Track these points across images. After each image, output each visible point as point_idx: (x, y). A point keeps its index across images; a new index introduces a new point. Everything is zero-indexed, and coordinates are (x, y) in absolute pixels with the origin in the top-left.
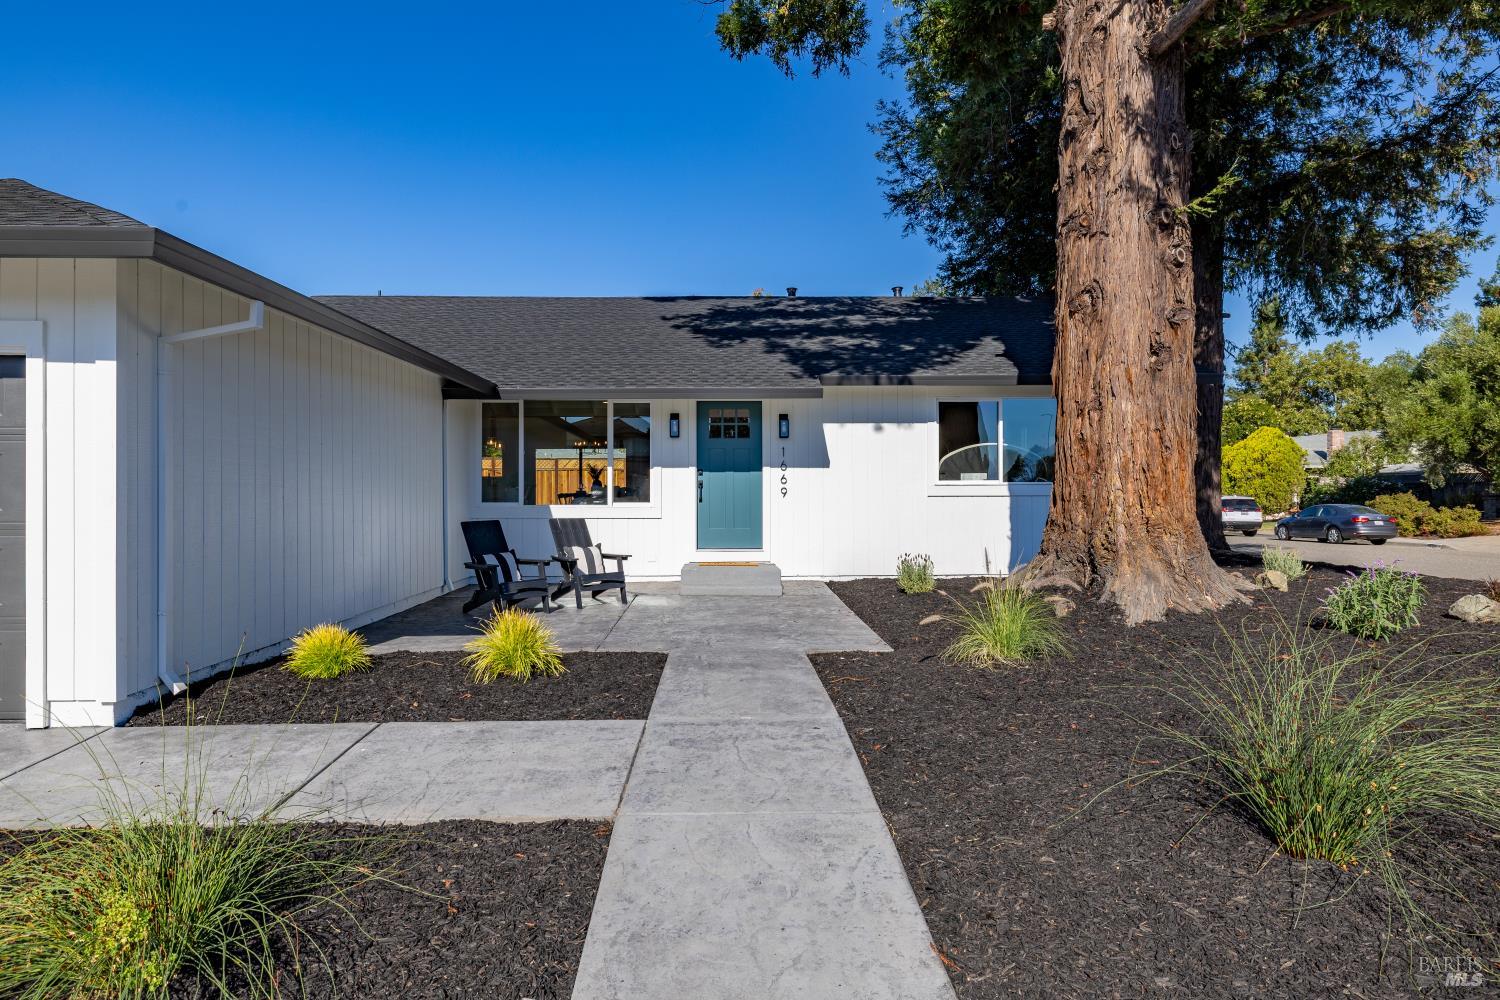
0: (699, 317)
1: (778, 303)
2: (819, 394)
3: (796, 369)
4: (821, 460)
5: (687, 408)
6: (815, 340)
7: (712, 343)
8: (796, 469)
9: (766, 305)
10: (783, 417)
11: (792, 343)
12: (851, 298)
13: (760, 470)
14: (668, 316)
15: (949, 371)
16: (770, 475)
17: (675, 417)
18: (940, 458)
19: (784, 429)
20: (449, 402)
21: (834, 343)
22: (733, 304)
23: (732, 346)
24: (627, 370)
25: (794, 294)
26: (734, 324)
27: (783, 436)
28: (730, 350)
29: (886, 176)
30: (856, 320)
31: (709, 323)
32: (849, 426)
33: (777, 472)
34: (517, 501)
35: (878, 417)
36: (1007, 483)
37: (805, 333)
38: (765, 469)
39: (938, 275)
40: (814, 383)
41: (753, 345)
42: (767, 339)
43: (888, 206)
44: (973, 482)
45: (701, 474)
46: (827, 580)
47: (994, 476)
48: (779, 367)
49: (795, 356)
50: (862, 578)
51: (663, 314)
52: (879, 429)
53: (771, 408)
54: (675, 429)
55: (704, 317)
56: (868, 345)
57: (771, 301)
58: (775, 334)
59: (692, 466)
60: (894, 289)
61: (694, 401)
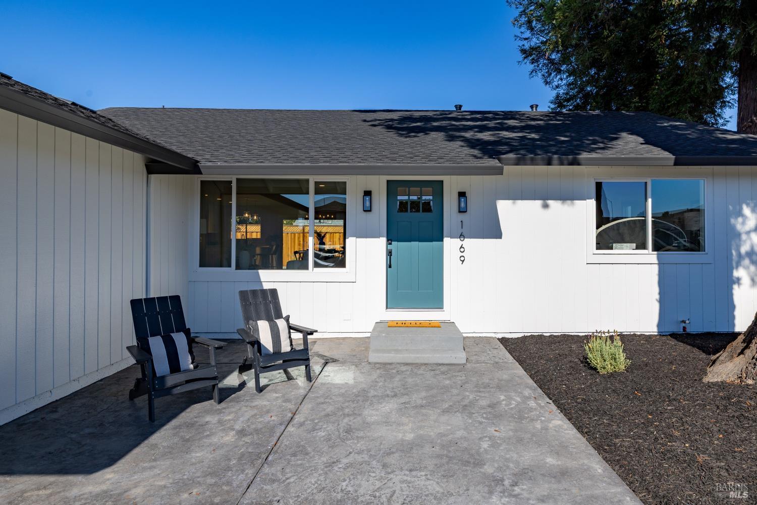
0: (392, 120)
1: (450, 114)
2: (500, 171)
3: (476, 152)
4: (494, 232)
5: (378, 184)
6: (485, 134)
7: (401, 135)
8: (472, 239)
9: (441, 115)
10: (462, 194)
11: (468, 135)
12: (503, 112)
13: (442, 241)
14: (367, 120)
15: (608, 154)
16: (450, 245)
17: (368, 193)
18: (597, 228)
19: (463, 205)
20: (153, 177)
21: (501, 135)
22: (417, 114)
23: (418, 137)
24: (325, 151)
25: (460, 109)
26: (419, 124)
27: (462, 211)
28: (416, 139)
29: (519, 35)
30: (512, 122)
31: (399, 124)
32: (520, 202)
33: (457, 242)
34: (230, 266)
35: (545, 196)
36: (656, 253)
37: (476, 130)
38: (445, 239)
39: (549, 107)
40: (494, 163)
41: (434, 136)
42: (446, 132)
43: (520, 56)
44: (624, 252)
45: (391, 244)
46: (500, 336)
47: (642, 246)
48: (458, 150)
49: (472, 144)
50: (529, 334)
51: (364, 118)
52: (546, 206)
53: (452, 184)
54: (368, 204)
55: (396, 120)
56: (529, 137)
57: (443, 113)
58: (451, 130)
59: (383, 237)
60: (532, 107)
61: (384, 179)
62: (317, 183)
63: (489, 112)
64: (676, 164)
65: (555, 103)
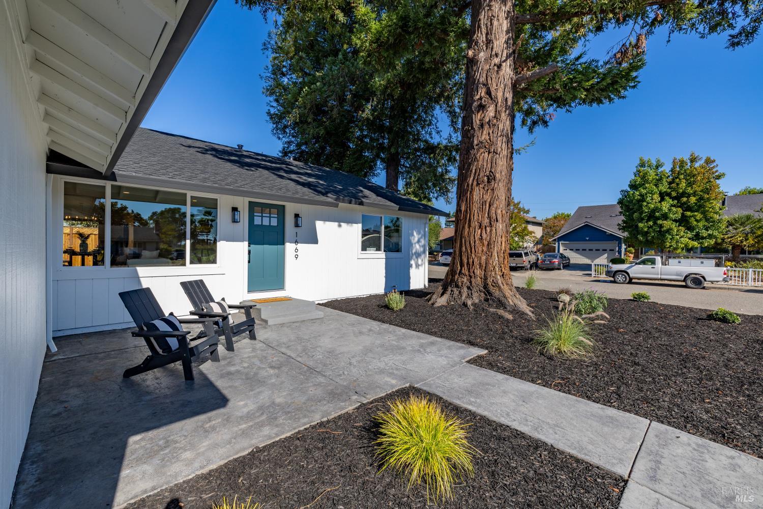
2: (337, 206)
4: (314, 240)
5: (242, 203)
6: (293, 176)
8: (302, 244)
10: (297, 216)
13: (283, 244)
16: (290, 247)
17: (235, 209)
18: (362, 237)
19: (299, 222)
25: (243, 149)
32: (327, 223)
33: (293, 246)
34: (104, 265)
35: (340, 220)
36: (385, 253)
37: (283, 171)
38: (286, 244)
44: (371, 252)
45: (250, 246)
46: (317, 303)
47: (379, 249)
51: (179, 142)
52: (340, 226)
54: (235, 217)
59: (245, 241)
61: (247, 200)
62: (192, 197)
63: (269, 157)
64: (399, 210)
65: (282, 153)
